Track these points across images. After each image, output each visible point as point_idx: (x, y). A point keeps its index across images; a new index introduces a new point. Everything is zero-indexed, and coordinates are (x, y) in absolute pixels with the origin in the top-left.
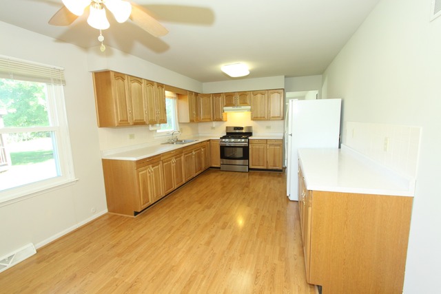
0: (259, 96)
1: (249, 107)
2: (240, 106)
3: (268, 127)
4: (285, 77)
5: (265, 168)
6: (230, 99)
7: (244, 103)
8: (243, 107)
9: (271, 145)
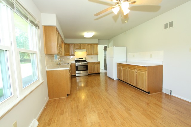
0: (89, 46)
1: (86, 50)
2: (82, 49)
3: (92, 58)
4: (99, 40)
5: (94, 73)
6: (79, 47)
7: (84, 48)
8: (83, 50)
9: (96, 64)
